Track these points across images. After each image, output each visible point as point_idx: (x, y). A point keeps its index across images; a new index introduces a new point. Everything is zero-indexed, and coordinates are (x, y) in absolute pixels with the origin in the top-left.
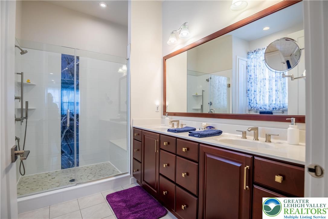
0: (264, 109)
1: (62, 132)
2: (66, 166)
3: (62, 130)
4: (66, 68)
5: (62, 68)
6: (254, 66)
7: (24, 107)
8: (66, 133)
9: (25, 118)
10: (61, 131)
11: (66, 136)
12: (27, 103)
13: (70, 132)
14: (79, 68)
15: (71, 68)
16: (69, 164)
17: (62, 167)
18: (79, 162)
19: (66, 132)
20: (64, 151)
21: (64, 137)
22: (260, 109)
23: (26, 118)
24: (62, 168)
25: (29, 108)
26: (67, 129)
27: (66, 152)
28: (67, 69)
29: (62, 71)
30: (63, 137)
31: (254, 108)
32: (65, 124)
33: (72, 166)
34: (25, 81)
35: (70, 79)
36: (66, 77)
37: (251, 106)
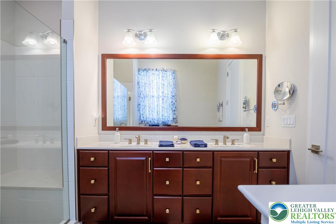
0: (154, 123)
6: (145, 84)
22: (150, 123)
31: (145, 122)
37: (141, 120)
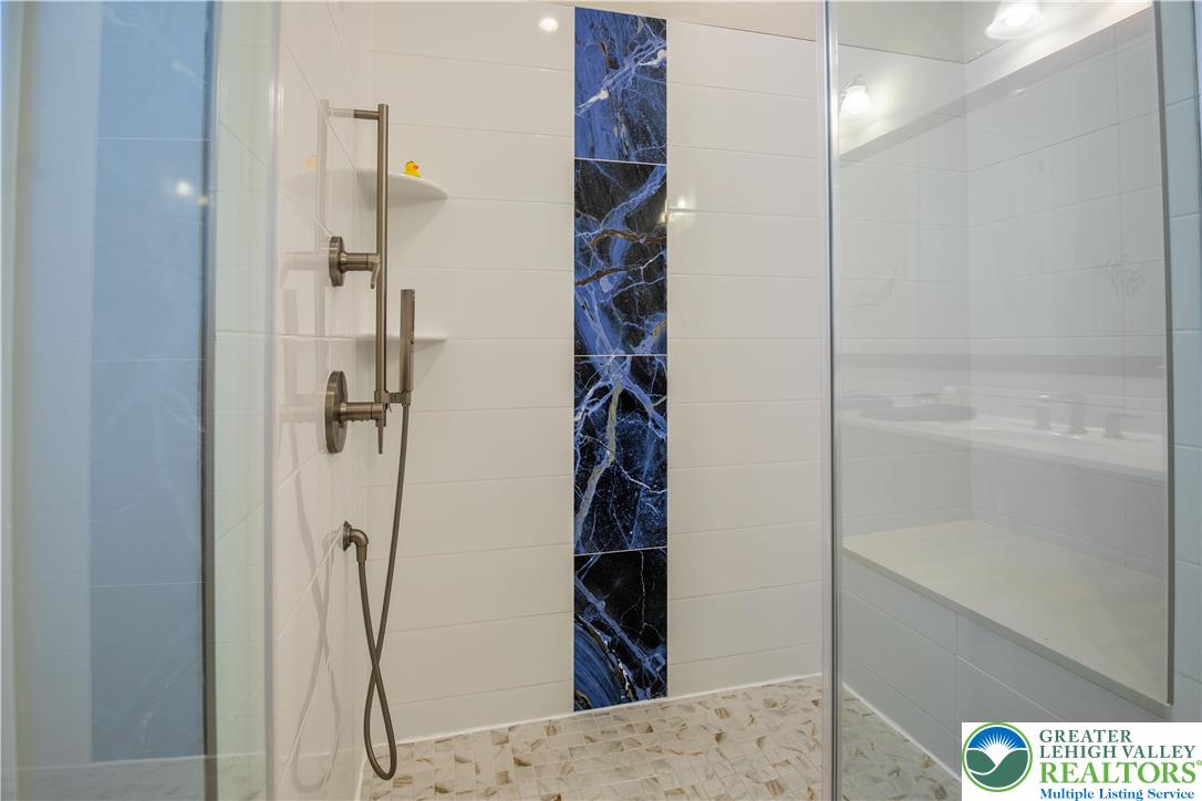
1: (581, 483)
2: (599, 690)
3: (580, 471)
4: (597, 92)
5: (581, 93)
7: (394, 330)
8: (598, 486)
9: (394, 398)
10: (577, 477)
11: (599, 504)
12: (408, 297)
13: (624, 481)
14: (665, 87)
15: (625, 93)
16: (616, 676)
17: (576, 698)
18: (665, 668)
19: (601, 478)
20: (591, 598)
21: (592, 510)
23: (403, 396)
24: (581, 703)
25: (418, 334)
26: (605, 465)
27: (601, 605)
28: (603, 95)
29: (577, 110)
30: (585, 511)
32: (592, 434)
33: (630, 694)
34: (396, 169)
35: (621, 156)
36: (600, 148)
